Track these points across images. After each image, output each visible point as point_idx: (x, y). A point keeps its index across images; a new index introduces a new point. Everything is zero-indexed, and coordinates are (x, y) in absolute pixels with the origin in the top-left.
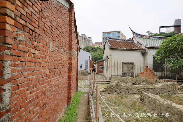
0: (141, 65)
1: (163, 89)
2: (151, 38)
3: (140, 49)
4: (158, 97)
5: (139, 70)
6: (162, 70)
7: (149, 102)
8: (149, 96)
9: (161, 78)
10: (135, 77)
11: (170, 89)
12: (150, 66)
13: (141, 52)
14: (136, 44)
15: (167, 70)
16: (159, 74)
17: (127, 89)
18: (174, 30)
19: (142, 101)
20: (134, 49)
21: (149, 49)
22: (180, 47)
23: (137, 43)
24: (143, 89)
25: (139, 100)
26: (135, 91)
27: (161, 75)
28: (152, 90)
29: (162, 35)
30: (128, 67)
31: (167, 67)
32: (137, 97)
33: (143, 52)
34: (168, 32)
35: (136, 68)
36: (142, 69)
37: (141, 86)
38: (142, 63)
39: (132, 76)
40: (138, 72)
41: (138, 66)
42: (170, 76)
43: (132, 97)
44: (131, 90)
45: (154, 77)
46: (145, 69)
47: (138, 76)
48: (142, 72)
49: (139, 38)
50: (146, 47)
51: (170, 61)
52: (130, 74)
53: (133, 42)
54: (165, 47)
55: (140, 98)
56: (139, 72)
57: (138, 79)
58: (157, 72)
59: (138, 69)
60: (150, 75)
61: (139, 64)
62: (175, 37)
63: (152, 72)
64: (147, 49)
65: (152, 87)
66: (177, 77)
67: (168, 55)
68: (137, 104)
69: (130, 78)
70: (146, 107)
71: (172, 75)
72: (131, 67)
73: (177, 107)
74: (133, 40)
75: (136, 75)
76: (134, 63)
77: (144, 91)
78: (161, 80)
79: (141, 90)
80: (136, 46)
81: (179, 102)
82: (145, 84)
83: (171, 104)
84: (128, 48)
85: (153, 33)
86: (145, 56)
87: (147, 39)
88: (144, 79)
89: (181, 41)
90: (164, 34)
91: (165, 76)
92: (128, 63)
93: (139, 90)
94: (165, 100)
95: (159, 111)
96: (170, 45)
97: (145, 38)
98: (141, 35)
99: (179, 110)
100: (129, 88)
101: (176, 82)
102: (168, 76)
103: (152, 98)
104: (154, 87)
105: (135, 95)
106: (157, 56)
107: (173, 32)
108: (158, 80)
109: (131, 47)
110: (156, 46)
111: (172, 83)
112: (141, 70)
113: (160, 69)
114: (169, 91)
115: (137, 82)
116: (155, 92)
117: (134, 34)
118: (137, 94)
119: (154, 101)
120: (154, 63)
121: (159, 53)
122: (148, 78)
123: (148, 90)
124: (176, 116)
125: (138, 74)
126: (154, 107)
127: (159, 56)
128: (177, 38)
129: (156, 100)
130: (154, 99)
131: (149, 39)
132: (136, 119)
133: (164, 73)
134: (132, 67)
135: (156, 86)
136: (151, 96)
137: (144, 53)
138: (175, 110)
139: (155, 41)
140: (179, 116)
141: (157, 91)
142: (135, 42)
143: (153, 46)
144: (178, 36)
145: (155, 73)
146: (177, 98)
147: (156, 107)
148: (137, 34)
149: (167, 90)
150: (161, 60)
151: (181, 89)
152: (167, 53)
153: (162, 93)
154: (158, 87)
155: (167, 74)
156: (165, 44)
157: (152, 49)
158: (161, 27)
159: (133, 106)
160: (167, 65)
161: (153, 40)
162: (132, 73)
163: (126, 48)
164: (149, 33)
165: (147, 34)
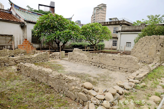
0: (20, 38)
1: (38, 58)
2: (30, 13)
3: (19, 21)
4: (33, 65)
5: (19, 42)
6: (39, 42)
7: (25, 71)
8: (25, 65)
9: (38, 49)
10: (13, 49)
11: (44, 57)
12: (29, 39)
13: (20, 25)
14: (14, 16)
15: (43, 43)
16: (37, 46)
17: (3, 62)
18: (50, 10)
19: (19, 71)
20: (12, 20)
21: (28, 23)
22: (52, 24)
23: (16, 15)
24: (21, 60)
25: (16, 70)
26: (13, 63)
27: (39, 47)
28: (29, 60)
29: (40, 12)
30: (5, 39)
31: (43, 40)
32: (14, 68)
33: (22, 25)
34: (45, 11)
35: (15, 41)
36: (22, 42)
37: (19, 57)
38: (22, 36)
39: (11, 49)
40: (17, 44)
41: (17, 38)
42: (46, 47)
43: (9, 69)
44: (8, 62)
45: (33, 49)
46: (24, 42)
47: (17, 48)
48: (21, 44)
49: (17, 10)
50: (25, 20)
51: (45, 35)
52: (9, 47)
53: (11, 13)
54: (41, 23)
55: (17, 69)
56: (19, 44)
57: (17, 52)
58: (35, 44)
59: (17, 41)
60: (29, 47)
61: (19, 37)
62: (48, 16)
63: (31, 44)
64: (25, 23)
65: (29, 57)
66: (50, 48)
67: (43, 30)
68: (13, 75)
69: (8, 50)
70: (22, 76)
71: (47, 47)
72: (9, 40)
73: (45, 71)
74: (11, 11)
75: (16, 47)
76: (12, 35)
77: (21, 61)
78: (39, 51)
79: (19, 61)
80: (15, 18)
81: (49, 67)
82: (22, 56)
83: (42, 69)
84: (5, 19)
85: (33, 9)
86: (24, 29)
87: (26, 12)
88: (23, 51)
89: (52, 19)
90: (42, 12)
91: (42, 47)
92: (6, 35)
93: (16, 62)
94: (38, 67)
95: (33, 76)
96: (45, 21)
97: (24, 12)
98: (20, 8)
99: (46, 72)
100: (5, 60)
101: (48, 51)
102: (44, 47)
103: (27, 67)
104: (31, 57)
105: (12, 67)
106: (35, 30)
107: (49, 11)
108: (36, 51)
109: (9, 18)
110: (34, 21)
111: (45, 52)
112: (20, 42)
113: (38, 41)
114: (43, 59)
115: (17, 54)
116: (32, 61)
117: (11, 5)
118: (14, 65)
119: (29, 69)
120: (33, 36)
121: (36, 27)
122: (28, 50)
123: (25, 60)
124: (45, 77)
125: (17, 46)
126: (29, 74)
127: (36, 31)
128: (50, 16)
129: (31, 68)
130: (29, 67)
131: (28, 13)
132: (10, 89)
133: (41, 45)
134: (11, 40)
135: (33, 56)
136: (27, 65)
137: (23, 27)
138: (44, 73)
139: (34, 16)
140: (46, 76)
141: (34, 61)
142: (14, 13)
143: (32, 21)
144: (51, 15)
145: (34, 45)
146: (48, 63)
147: (31, 74)
148: (15, 6)
149: (42, 58)
150: (38, 33)
151: (52, 57)
152: (43, 28)
153: (38, 62)
154: (34, 57)
155: (43, 46)
156: (41, 20)
157: (31, 23)
158: (40, 5)
159: (9, 77)
160: (43, 38)
161: (32, 15)
162: (11, 46)
163: (2, 19)
164: (29, 8)
165: (27, 9)
